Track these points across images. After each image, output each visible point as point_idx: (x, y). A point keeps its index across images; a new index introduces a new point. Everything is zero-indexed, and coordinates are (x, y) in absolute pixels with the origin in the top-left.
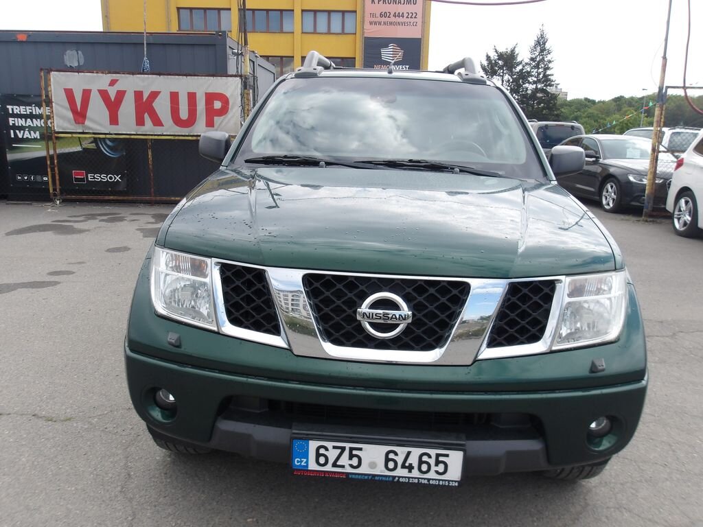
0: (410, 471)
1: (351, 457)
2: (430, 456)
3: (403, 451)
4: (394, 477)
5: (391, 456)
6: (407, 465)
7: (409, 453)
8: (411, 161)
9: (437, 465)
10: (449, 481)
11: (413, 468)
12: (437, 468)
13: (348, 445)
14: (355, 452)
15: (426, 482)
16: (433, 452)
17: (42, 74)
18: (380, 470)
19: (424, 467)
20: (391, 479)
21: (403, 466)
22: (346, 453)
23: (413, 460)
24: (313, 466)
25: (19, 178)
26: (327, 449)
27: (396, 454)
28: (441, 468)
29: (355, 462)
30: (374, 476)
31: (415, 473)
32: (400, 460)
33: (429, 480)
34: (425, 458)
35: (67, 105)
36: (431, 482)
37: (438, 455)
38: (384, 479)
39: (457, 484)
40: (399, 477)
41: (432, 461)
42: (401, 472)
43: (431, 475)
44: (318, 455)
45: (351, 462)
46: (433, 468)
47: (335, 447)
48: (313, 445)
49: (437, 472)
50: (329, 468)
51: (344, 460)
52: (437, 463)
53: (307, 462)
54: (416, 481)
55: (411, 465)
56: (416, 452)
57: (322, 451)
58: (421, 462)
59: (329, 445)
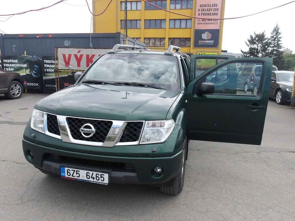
0: (94, 179)
1: (77, 173)
2: (99, 175)
3: (91, 173)
4: (89, 181)
5: (88, 174)
6: (93, 177)
7: (93, 173)
8: (133, 83)
9: (101, 178)
10: (105, 183)
11: (94, 178)
12: (101, 179)
13: (76, 170)
14: (78, 172)
15: (98, 183)
16: (100, 174)
17: (55, 49)
18: (85, 179)
19: (98, 178)
20: (88, 181)
21: (92, 178)
22: (75, 172)
23: (94, 176)
24: (66, 176)
25: (47, 86)
26: (70, 171)
27: (89, 174)
28: (102, 179)
29: (78, 175)
30: (84, 180)
31: (95, 180)
32: (91, 175)
33: (99, 182)
34: (97, 175)
35: (63, 60)
36: (100, 183)
37: (101, 175)
38: (86, 181)
39: (107, 184)
40: (91, 181)
41: (100, 177)
42: (91, 179)
43: (100, 181)
44: (68, 172)
45: (77, 175)
46: (100, 179)
47: (72, 170)
48: (66, 169)
49: (101, 180)
50: (71, 177)
51: (75, 174)
52: (101, 177)
53: (65, 174)
54: (95, 183)
55: (94, 177)
56: (95, 173)
57: (69, 171)
58: (97, 177)
59: (71, 169)
